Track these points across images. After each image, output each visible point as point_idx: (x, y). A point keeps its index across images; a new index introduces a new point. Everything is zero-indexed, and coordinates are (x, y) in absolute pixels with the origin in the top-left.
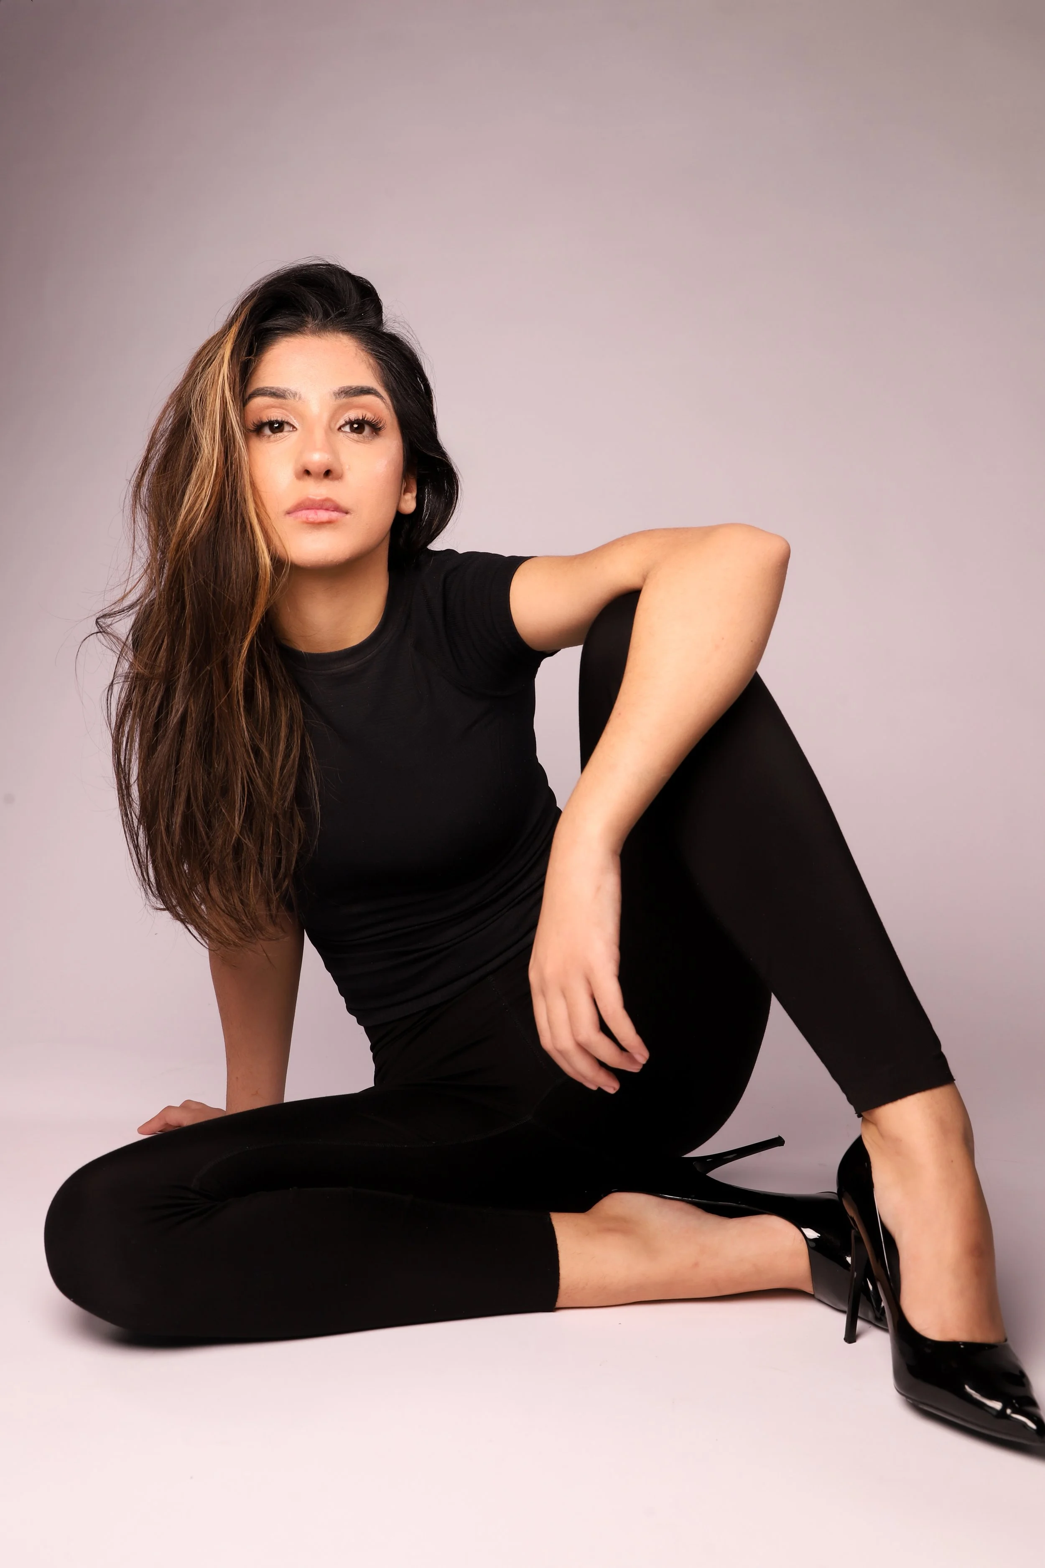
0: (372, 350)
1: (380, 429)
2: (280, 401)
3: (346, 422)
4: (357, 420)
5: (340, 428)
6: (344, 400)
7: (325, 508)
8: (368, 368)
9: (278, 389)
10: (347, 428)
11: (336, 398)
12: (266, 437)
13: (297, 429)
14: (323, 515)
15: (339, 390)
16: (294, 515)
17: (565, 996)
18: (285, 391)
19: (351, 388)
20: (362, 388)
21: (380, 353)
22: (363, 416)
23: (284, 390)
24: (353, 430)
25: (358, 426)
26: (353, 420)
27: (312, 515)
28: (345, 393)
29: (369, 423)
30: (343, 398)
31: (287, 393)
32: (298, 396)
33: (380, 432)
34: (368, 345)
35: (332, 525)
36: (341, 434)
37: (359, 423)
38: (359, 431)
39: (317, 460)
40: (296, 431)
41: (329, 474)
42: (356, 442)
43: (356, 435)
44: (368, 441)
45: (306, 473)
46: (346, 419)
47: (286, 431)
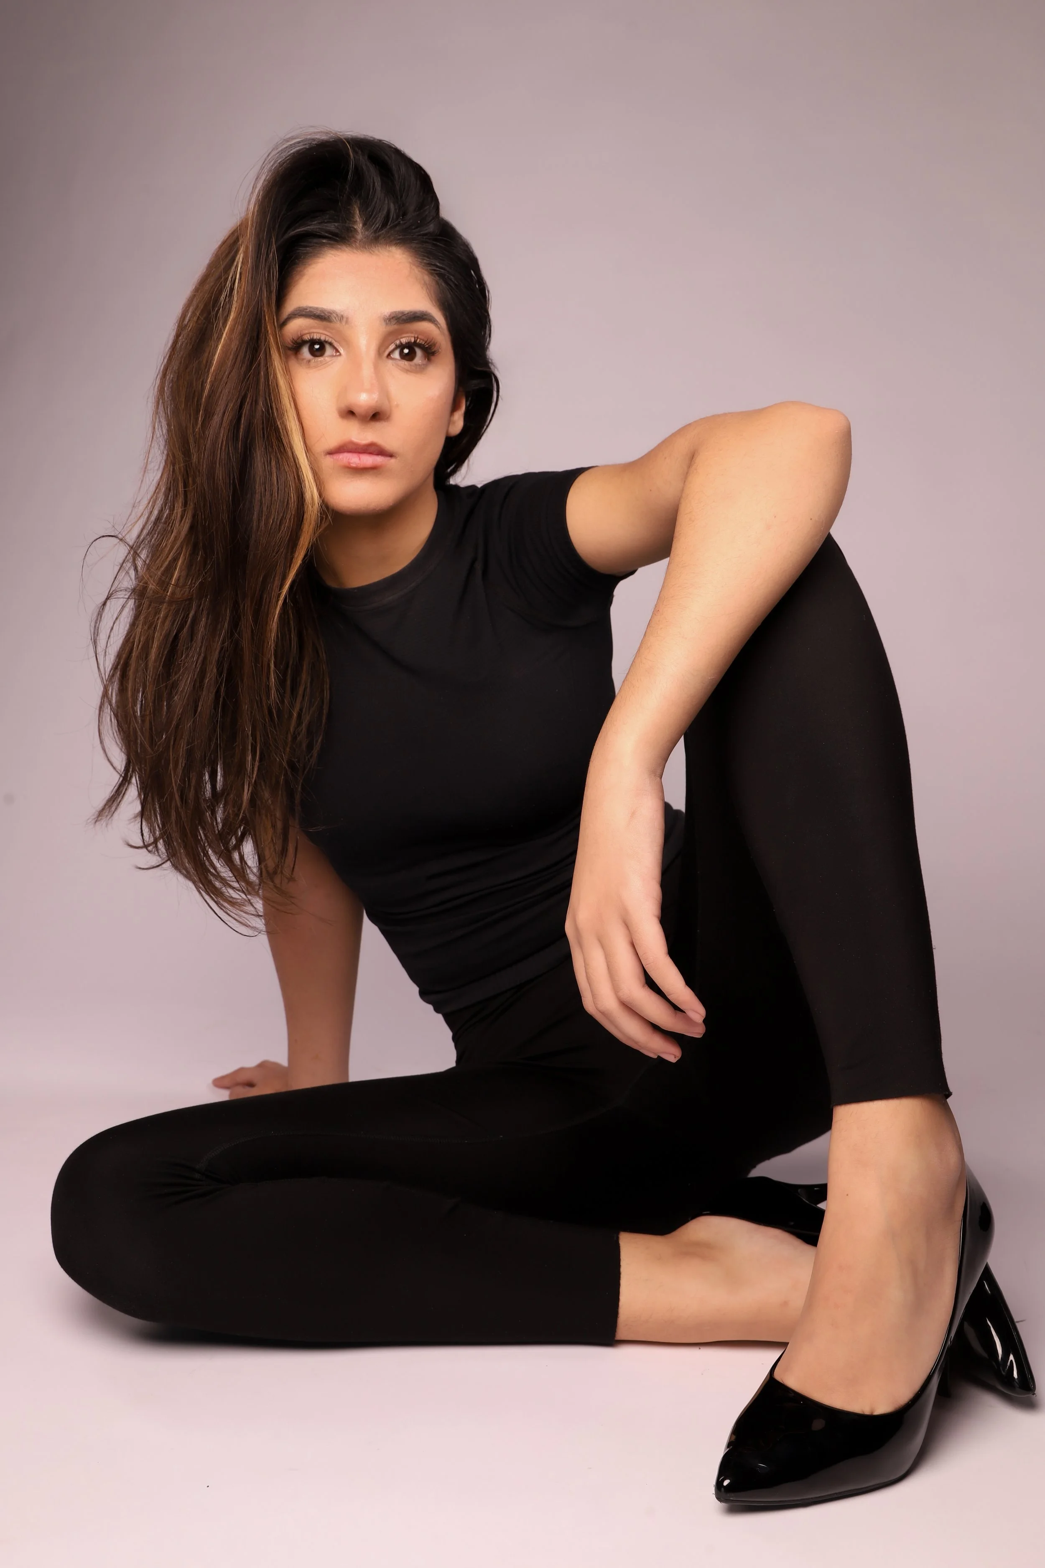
0: (430, 264)
1: (433, 353)
2: (324, 323)
4: (408, 343)
5: (389, 355)
7: (368, 452)
8: (422, 288)
9: (323, 311)
10: (396, 355)
11: (387, 324)
12: (305, 361)
13: (340, 355)
14: (368, 460)
15: (390, 316)
16: (336, 457)
17: (603, 947)
18: (331, 314)
19: (403, 314)
20: (415, 313)
21: (437, 267)
22: (413, 340)
24: (403, 356)
25: (408, 352)
26: (404, 343)
27: (355, 460)
28: (396, 319)
29: (420, 346)
30: (395, 324)
31: (332, 316)
32: (345, 319)
33: (433, 358)
34: (424, 259)
35: (375, 471)
36: (390, 362)
37: (411, 346)
38: (410, 357)
39: (364, 399)
40: (339, 358)
41: (376, 416)
42: (407, 371)
43: (406, 363)
44: (420, 370)
45: (350, 413)
46: (398, 342)
47: (328, 356)
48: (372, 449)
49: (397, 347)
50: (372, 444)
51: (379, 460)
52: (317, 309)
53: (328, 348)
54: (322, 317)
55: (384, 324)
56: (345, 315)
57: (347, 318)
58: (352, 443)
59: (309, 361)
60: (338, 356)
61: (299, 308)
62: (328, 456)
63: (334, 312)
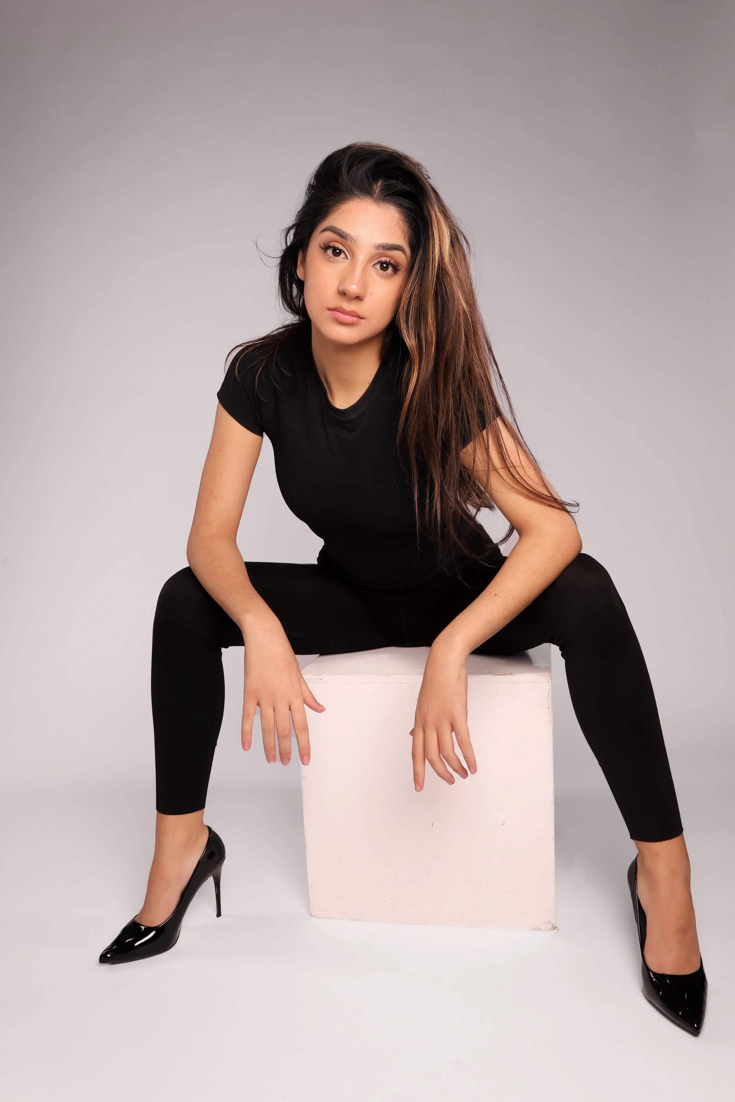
1: (398, 270)
2: (342, 239)
3: (379, 261)
4: (386, 262)
5: (374, 265)
6: (380, 251)
7: (350, 314)
9: (343, 232)
10: (378, 266)
11: (377, 249)
12: (328, 257)
13: (348, 258)
14: (349, 318)
15: (380, 245)
16: (332, 312)
19: (387, 245)
20: (394, 245)
22: (389, 260)
23: (346, 234)
24: (381, 268)
25: (384, 266)
26: (383, 261)
27: (342, 317)
28: (382, 247)
29: (392, 265)
31: (347, 237)
32: (354, 241)
33: (397, 272)
35: (352, 325)
36: (374, 269)
37: (388, 264)
38: (384, 269)
39: (353, 288)
40: (346, 260)
41: (358, 298)
42: (382, 276)
43: (382, 272)
44: (390, 276)
45: (343, 294)
46: (380, 260)
47: (341, 258)
48: (353, 314)
49: (379, 262)
50: (353, 312)
51: (355, 319)
52: (341, 230)
53: (342, 253)
54: (342, 235)
55: (375, 249)
56: (355, 238)
57: (356, 241)
58: (342, 308)
59: (330, 257)
60: (346, 259)
61: (332, 226)
62: (328, 310)
63: (349, 235)
